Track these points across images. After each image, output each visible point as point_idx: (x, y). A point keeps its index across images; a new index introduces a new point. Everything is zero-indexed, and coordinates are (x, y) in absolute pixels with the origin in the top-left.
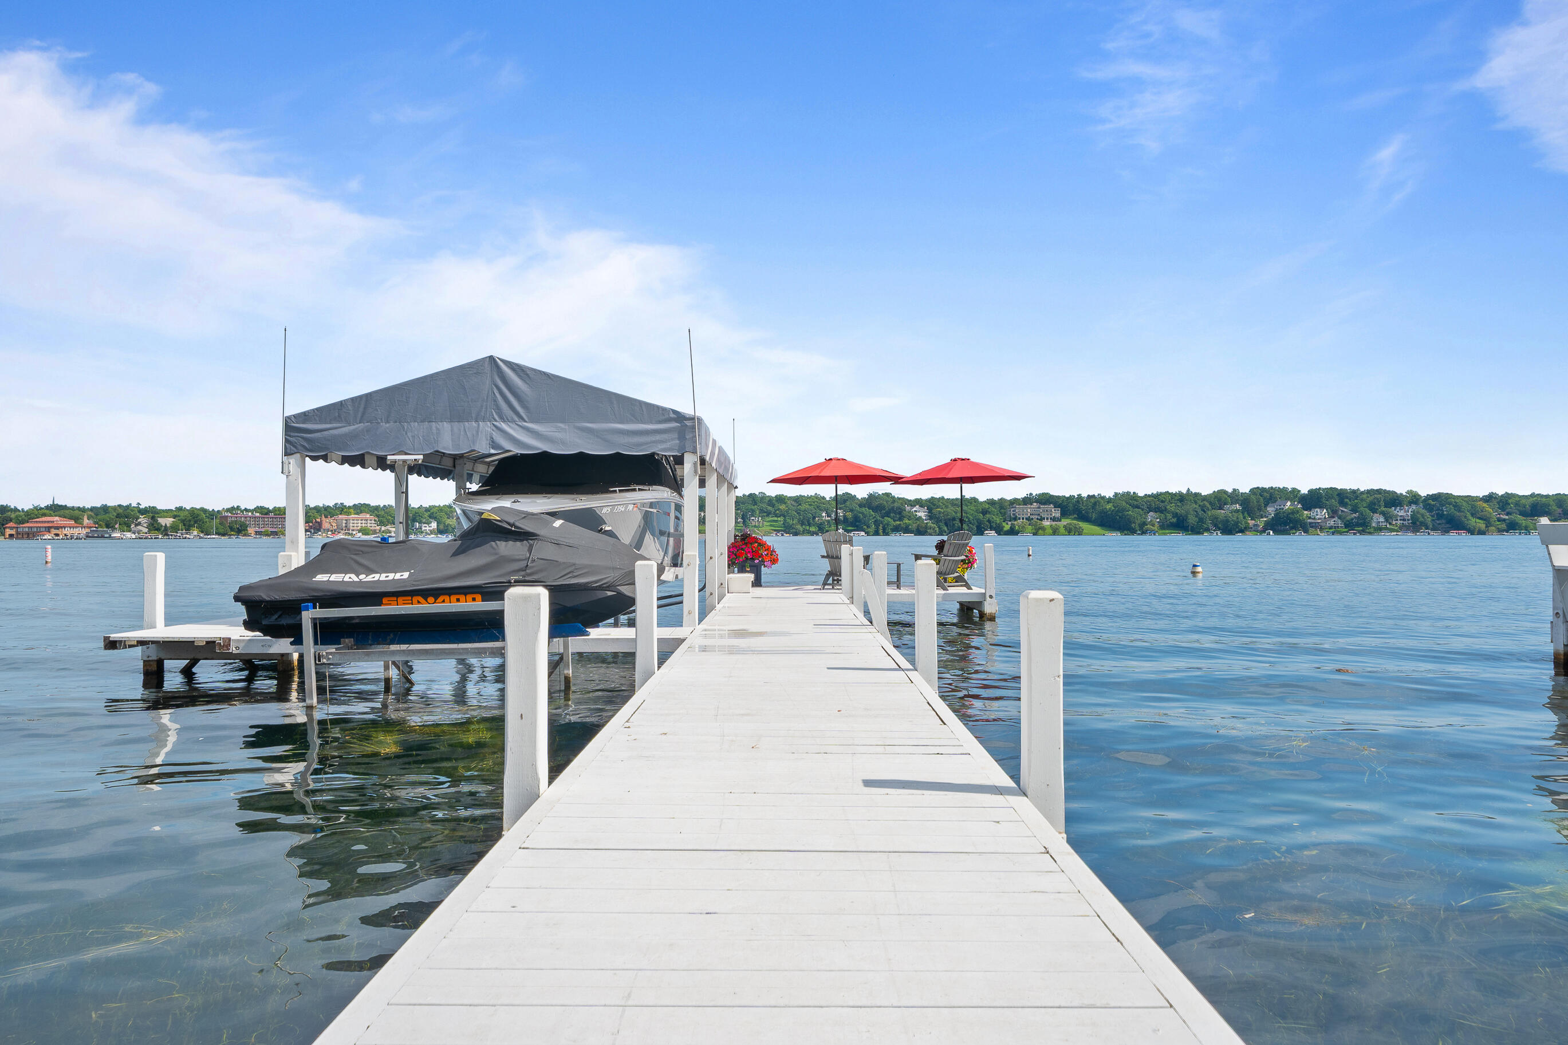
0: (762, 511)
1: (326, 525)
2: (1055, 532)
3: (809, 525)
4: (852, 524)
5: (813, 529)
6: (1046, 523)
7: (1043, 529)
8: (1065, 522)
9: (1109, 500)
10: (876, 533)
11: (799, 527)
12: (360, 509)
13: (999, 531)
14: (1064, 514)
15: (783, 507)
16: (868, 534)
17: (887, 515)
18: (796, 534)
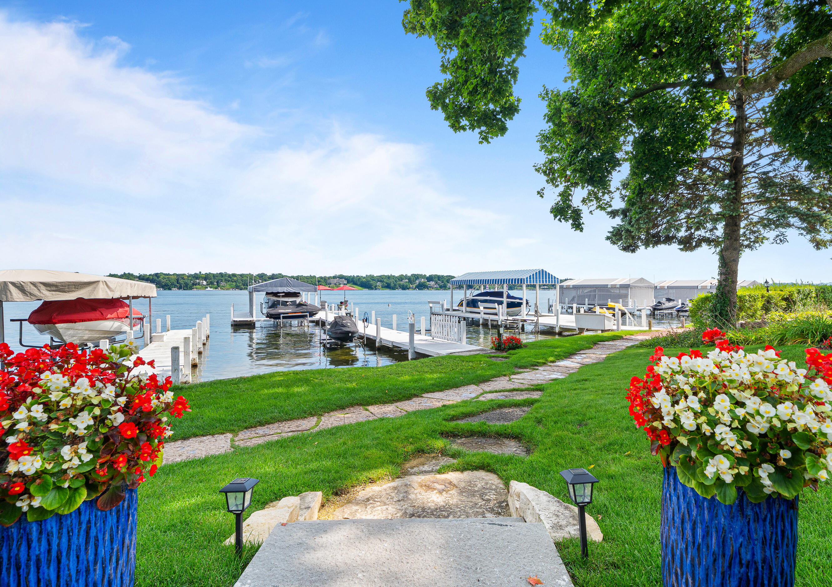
0: (226, 280)
2: (345, 289)
7: (341, 288)
8: (349, 285)
9: (364, 278)
14: (348, 282)
15: (235, 278)
18: (241, 289)
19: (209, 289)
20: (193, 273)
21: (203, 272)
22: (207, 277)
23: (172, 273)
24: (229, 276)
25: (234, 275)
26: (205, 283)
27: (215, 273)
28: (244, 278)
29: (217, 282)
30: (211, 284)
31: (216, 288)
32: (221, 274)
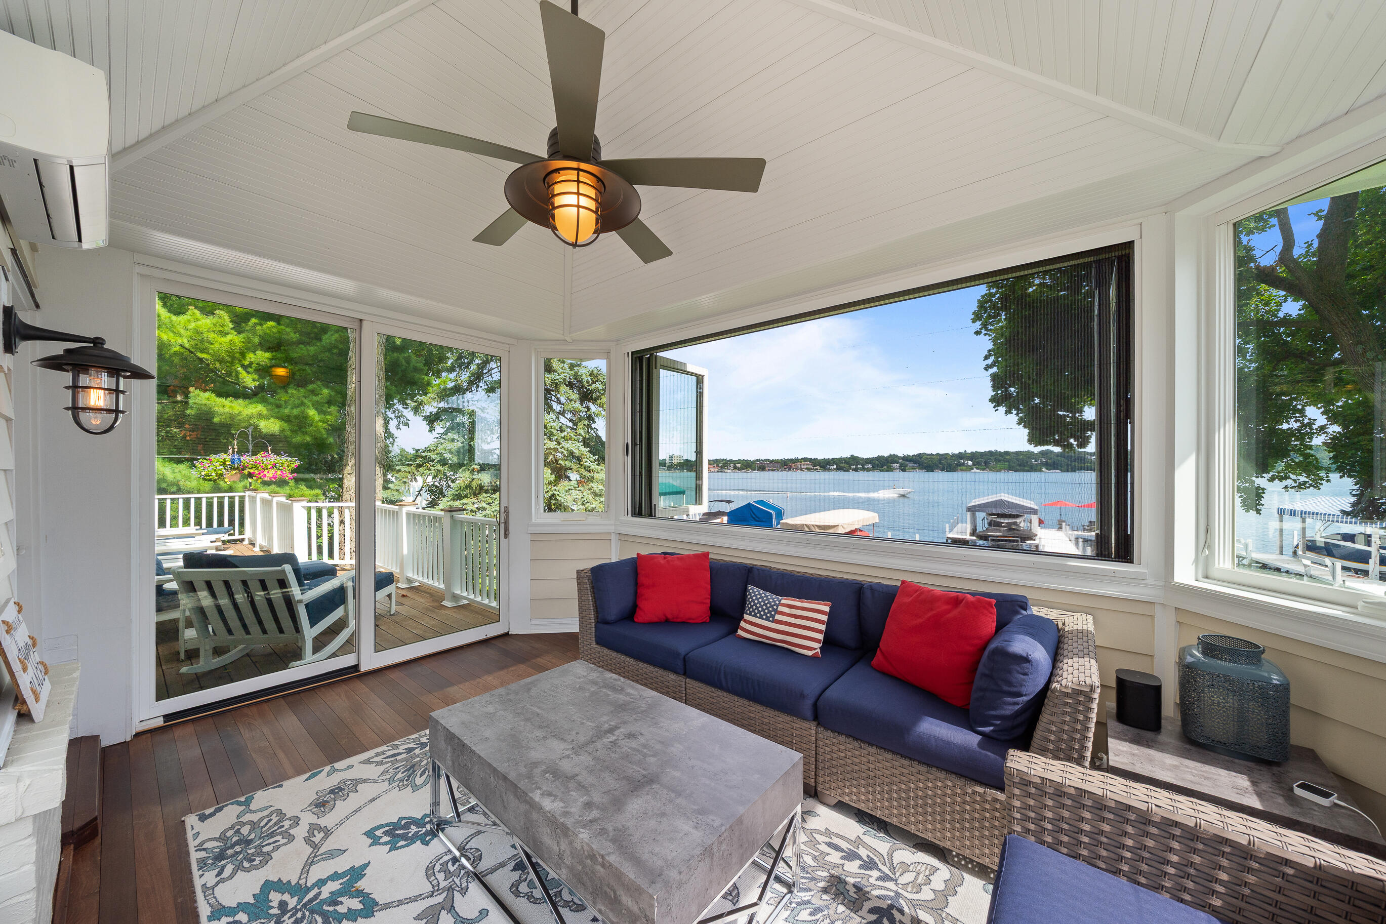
1: (793, 467)
4: (1051, 466)
12: (805, 460)
15: (1008, 457)
19: (975, 470)
20: (957, 452)
21: (969, 451)
22: (974, 456)
23: (934, 453)
25: (1007, 453)
26: (970, 463)
27: (983, 451)
29: (985, 463)
30: (977, 464)
31: (983, 469)
32: (990, 452)
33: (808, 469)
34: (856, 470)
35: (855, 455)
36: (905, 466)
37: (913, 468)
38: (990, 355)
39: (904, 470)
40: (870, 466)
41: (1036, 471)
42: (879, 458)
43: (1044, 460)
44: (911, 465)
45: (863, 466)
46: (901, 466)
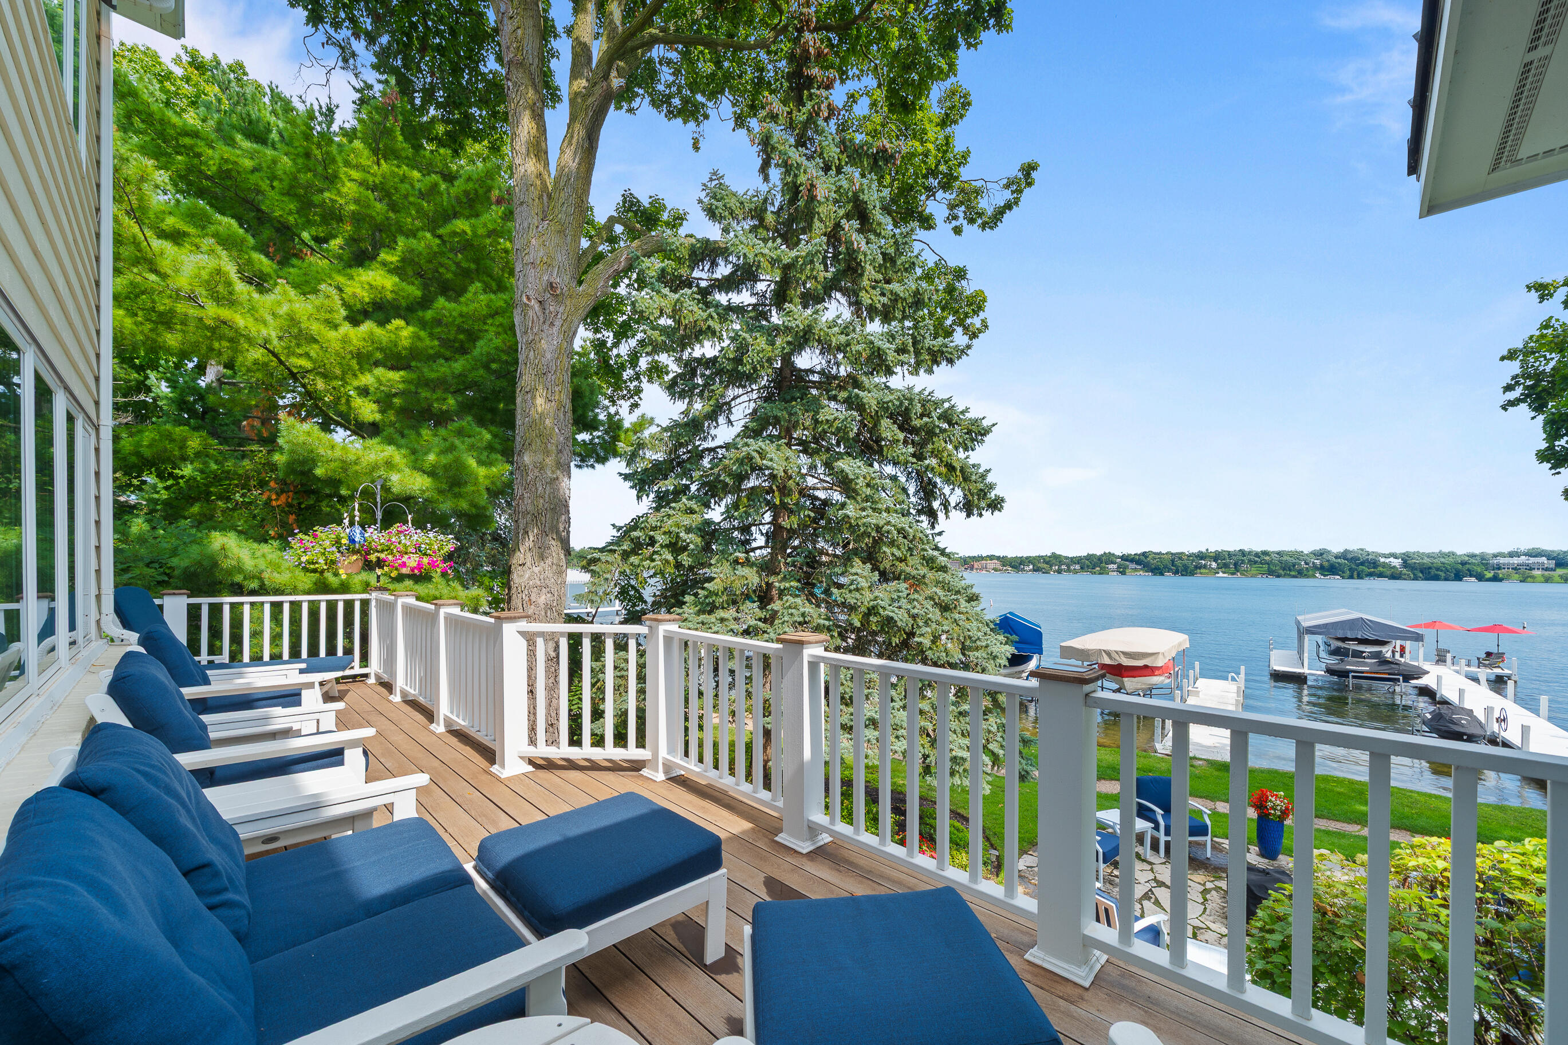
0: (1250, 561)
1: (976, 566)
2: (1547, 580)
3: (1290, 570)
4: (1328, 570)
5: (1293, 573)
6: (1537, 573)
7: (1533, 577)
8: (1560, 571)
10: (1351, 577)
11: (1281, 572)
12: (991, 557)
13: (1480, 578)
15: (1267, 558)
16: (1343, 578)
17: (1362, 564)
18: (1278, 576)
19: (1221, 574)
21: (1212, 549)
22: (1217, 556)
23: (1164, 552)
24: (1257, 555)
25: (1265, 553)
26: (1214, 565)
27: (1231, 549)
28: (1285, 558)
29: (1235, 564)
30: (1223, 567)
31: (1233, 574)
32: (1242, 552)
33: (995, 570)
34: (1059, 572)
35: (1058, 553)
36: (1125, 568)
37: (1135, 570)
38: (1517, 383)
39: (1123, 573)
40: (1077, 567)
41: (1307, 576)
42: (1089, 557)
43: (1318, 562)
44: (1134, 566)
45: (1068, 566)
46: (1118, 567)
